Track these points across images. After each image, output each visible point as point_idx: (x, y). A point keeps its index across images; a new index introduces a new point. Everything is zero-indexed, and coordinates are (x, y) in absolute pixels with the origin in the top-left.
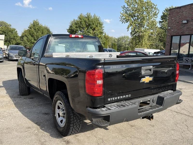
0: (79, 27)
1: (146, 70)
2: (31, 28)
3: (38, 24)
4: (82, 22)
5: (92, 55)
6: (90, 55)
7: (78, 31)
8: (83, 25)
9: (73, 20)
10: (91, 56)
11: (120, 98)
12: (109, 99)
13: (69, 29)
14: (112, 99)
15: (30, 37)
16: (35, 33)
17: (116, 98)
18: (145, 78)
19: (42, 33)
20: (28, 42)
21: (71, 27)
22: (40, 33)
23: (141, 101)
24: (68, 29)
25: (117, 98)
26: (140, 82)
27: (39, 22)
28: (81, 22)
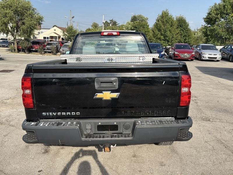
0: (222, 13)
1: (101, 82)
2: (158, 21)
3: (167, 16)
4: (226, 7)
5: (111, 57)
6: (109, 57)
7: (218, 19)
8: (227, 10)
9: (213, 5)
10: (110, 59)
11: (61, 114)
12: (43, 113)
13: (207, 18)
14: (49, 114)
15: (157, 32)
16: (163, 26)
17: (55, 114)
18: (102, 94)
19: (171, 26)
20: (154, 38)
21: (209, 14)
22: (168, 25)
23: (100, 124)
24: (205, 17)
25: (57, 114)
26: (94, 98)
27: (169, 12)
28: (224, 6)
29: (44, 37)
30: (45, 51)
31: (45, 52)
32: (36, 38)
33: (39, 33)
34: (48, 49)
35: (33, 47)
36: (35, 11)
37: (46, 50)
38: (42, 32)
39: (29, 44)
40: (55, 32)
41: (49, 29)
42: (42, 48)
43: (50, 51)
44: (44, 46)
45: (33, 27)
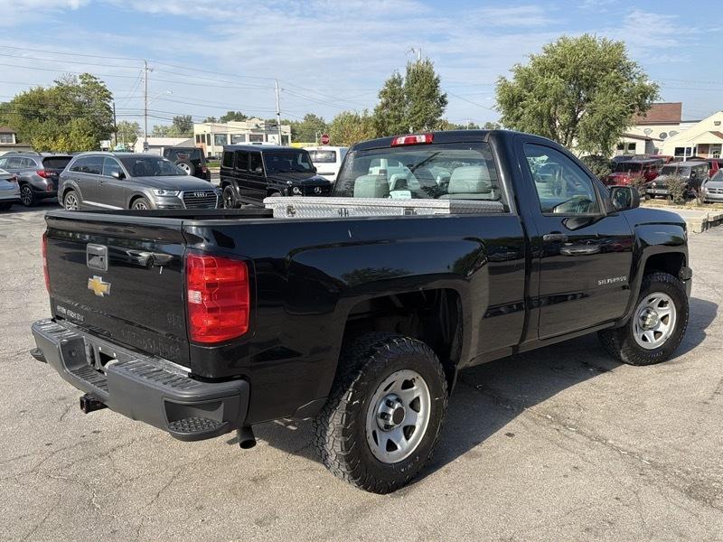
18: (93, 280)
29: (676, 149)
30: (649, 191)
31: (649, 194)
32: (656, 151)
33: (663, 136)
34: (659, 186)
35: (615, 180)
36: (634, 70)
37: (655, 187)
38: (673, 134)
39: (602, 171)
40: (716, 129)
41: (698, 121)
42: (640, 182)
43: (665, 192)
44: (650, 178)
45: (614, 119)
